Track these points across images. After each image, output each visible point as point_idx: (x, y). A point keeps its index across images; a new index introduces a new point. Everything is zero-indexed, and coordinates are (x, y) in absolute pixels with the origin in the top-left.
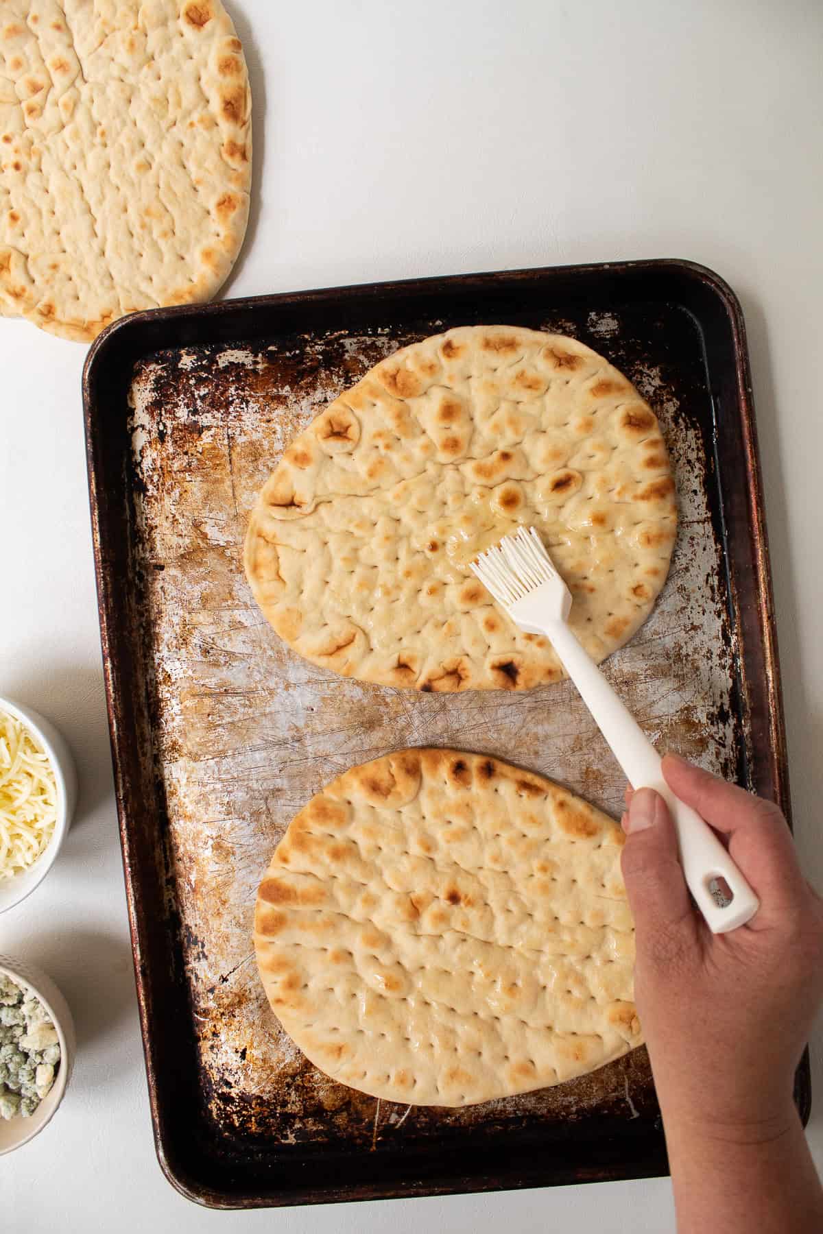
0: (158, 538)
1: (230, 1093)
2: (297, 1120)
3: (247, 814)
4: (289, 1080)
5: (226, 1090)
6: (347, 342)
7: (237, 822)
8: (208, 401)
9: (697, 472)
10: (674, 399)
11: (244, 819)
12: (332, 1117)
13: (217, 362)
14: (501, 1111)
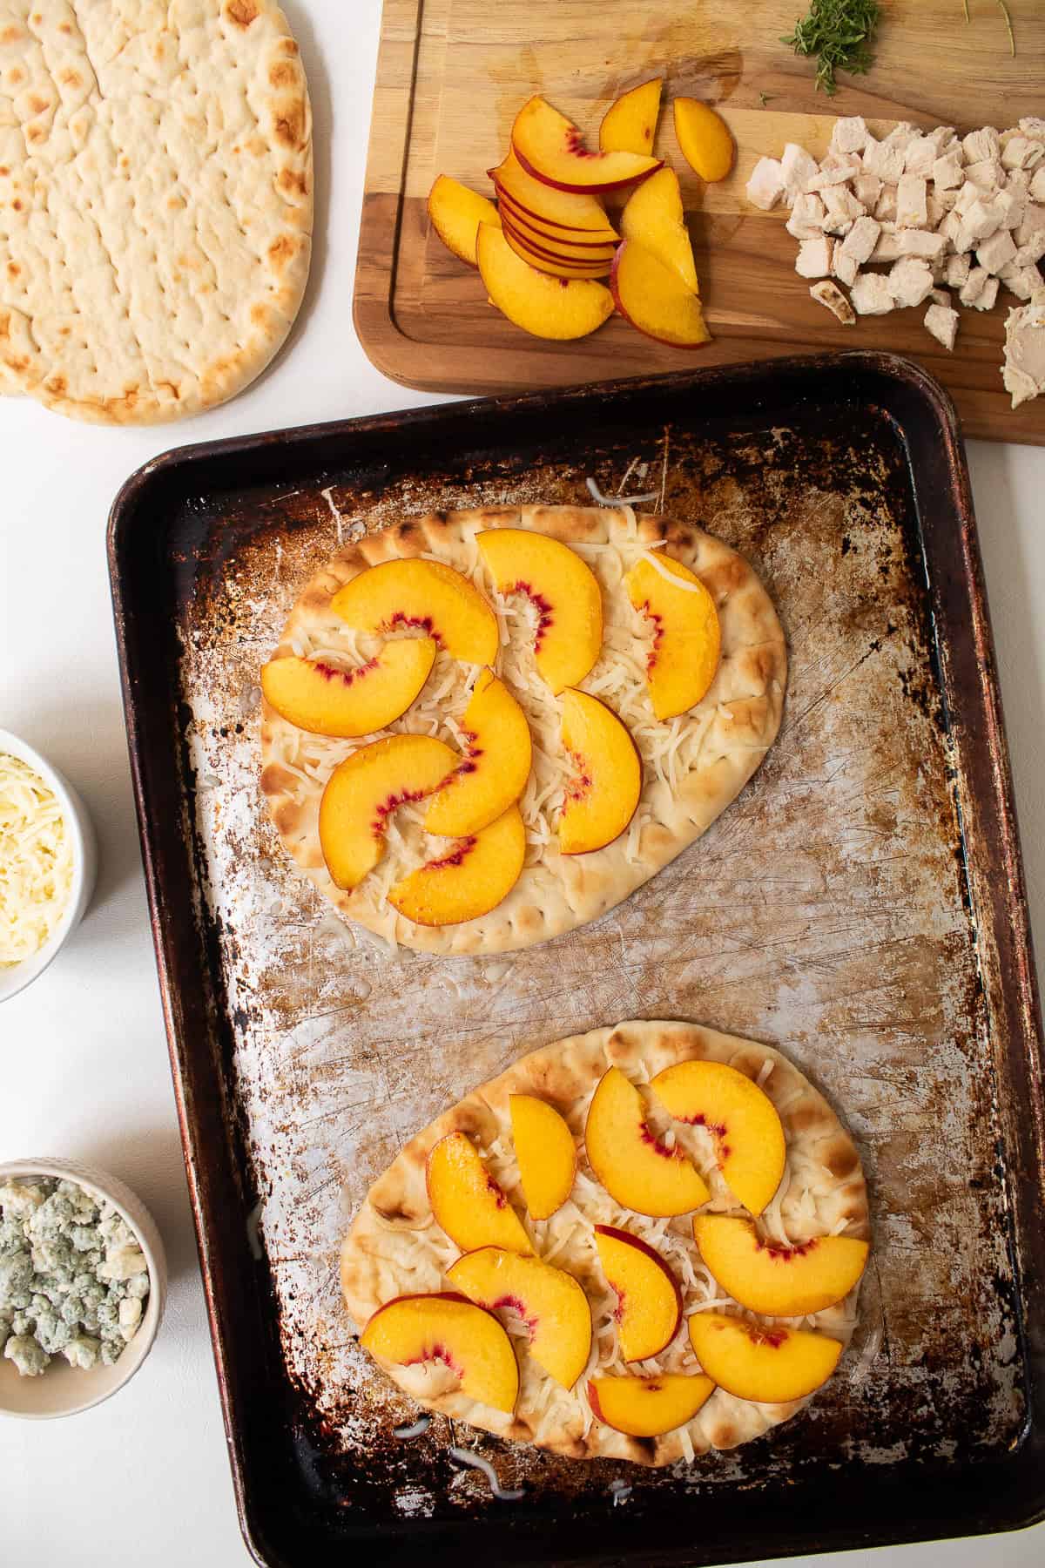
0: (977, 1222)
1: (862, 492)
2: (770, 460)
3: (851, 869)
4: (784, 515)
5: (867, 495)
6: (739, 1476)
7: (864, 858)
8: (916, 1399)
9: (291, 1322)
10: (322, 1411)
11: (855, 863)
12: (725, 467)
13: (907, 1448)
14: (501, 489)
